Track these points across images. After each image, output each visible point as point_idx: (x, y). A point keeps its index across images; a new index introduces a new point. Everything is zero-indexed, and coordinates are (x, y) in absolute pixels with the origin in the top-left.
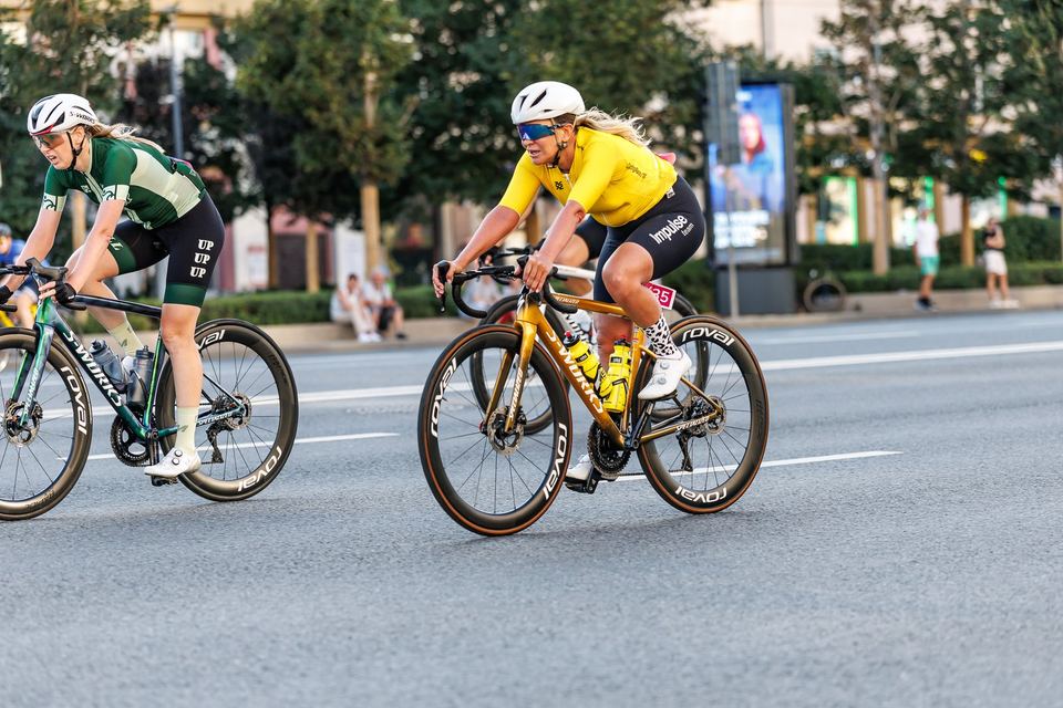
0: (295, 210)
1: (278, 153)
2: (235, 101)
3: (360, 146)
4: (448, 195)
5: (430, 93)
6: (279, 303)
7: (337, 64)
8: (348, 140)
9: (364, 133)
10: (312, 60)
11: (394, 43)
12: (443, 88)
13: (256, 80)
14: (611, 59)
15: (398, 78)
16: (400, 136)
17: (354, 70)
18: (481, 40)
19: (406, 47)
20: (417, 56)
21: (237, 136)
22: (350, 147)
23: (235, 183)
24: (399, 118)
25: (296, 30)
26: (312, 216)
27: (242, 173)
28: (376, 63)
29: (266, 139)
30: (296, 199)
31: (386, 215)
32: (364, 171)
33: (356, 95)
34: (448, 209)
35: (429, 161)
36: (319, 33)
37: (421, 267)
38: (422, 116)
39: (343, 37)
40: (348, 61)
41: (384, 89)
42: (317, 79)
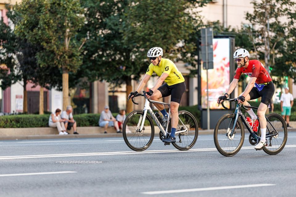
0: (34, 82)
1: (29, 59)
2: (13, 38)
3: (63, 57)
4: (97, 78)
5: (90, 37)
7: (55, 25)
8: (59, 55)
9: (64, 52)
10: (45, 23)
11: (78, 17)
12: (96, 35)
13: (22, 30)
14: (164, 26)
15: (78, 31)
16: (79, 54)
17: (62, 27)
18: (112, 17)
19: (82, 19)
20: (86, 23)
21: (14, 53)
22: (59, 58)
23: (12, 71)
24: (80, 47)
25: (39, 11)
26: (42, 85)
27: (15, 66)
28: (70, 24)
29: (25, 54)
30: (36, 78)
31: (71, 86)
32: (64, 67)
34: (96, 83)
35: (90, 64)
36: (48, 12)
37: (85, 106)
38: (87, 46)
39: (57, 14)
40: (59, 23)
41: (73, 35)
42: (46, 30)
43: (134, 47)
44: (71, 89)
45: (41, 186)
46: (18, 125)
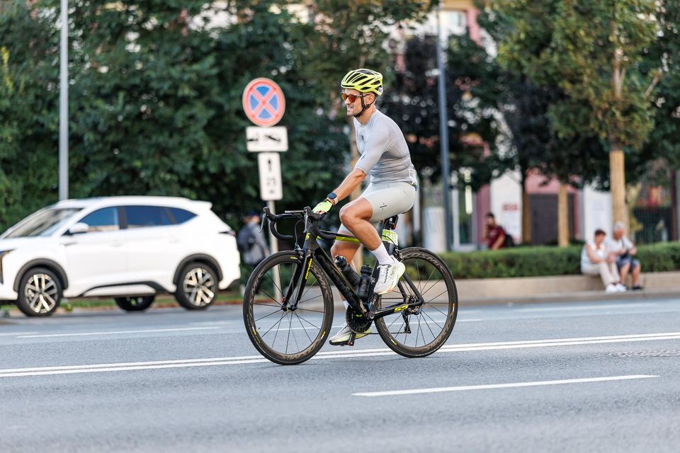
0: (545, 172)
1: (533, 120)
2: (495, 74)
3: (609, 113)
5: (668, 64)
6: (535, 257)
7: (590, 40)
8: (599, 108)
9: (613, 103)
10: (567, 37)
11: (642, 20)
13: (516, 55)
15: (643, 54)
16: (646, 105)
17: (604, 47)
19: (650, 26)
20: (660, 34)
21: (497, 108)
22: (600, 116)
23: (493, 148)
24: (646, 89)
25: (553, 10)
26: (564, 179)
27: (500, 138)
28: (622, 40)
29: (522, 108)
30: (548, 163)
31: (630, 179)
32: (612, 137)
33: (606, 68)
35: (671, 128)
36: (573, 12)
37: (661, 224)
38: (664, 87)
39: (594, 16)
40: (599, 37)
41: (630, 63)
42: (571, 54)
44: (629, 186)
45: (580, 410)
46: (513, 271)
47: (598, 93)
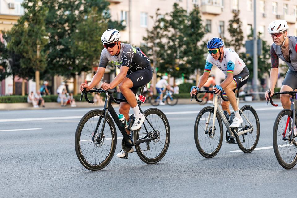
0: (20, 76)
1: (16, 63)
2: (6, 51)
3: (35, 62)
4: (55, 74)
5: (52, 50)
6: (15, 98)
7: (31, 43)
8: (33, 60)
9: (37, 59)
10: (25, 42)
11: (44, 38)
12: (55, 49)
13: (12, 46)
14: (94, 44)
15: (45, 47)
16: (45, 60)
17: (35, 44)
18: (65, 39)
19: (47, 40)
20: (49, 42)
21: (7, 59)
22: (33, 62)
23: (6, 70)
24: (45, 56)
25: (21, 35)
26: (24, 78)
27: (7, 68)
28: (40, 43)
29: (13, 60)
30: (20, 74)
31: (41, 78)
32: (36, 68)
33: (35, 50)
34: (55, 77)
35: (51, 66)
36: (27, 35)
38: (50, 56)
39: (32, 37)
40: (33, 42)
42: (26, 46)
43: (77, 56)
44: (40, 81)
45: (21, 137)
46: (10, 102)
47: (33, 56)
